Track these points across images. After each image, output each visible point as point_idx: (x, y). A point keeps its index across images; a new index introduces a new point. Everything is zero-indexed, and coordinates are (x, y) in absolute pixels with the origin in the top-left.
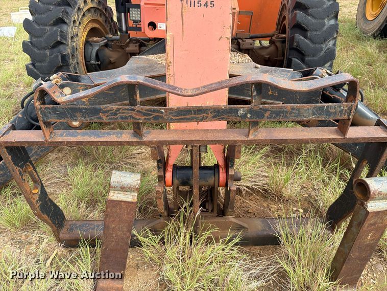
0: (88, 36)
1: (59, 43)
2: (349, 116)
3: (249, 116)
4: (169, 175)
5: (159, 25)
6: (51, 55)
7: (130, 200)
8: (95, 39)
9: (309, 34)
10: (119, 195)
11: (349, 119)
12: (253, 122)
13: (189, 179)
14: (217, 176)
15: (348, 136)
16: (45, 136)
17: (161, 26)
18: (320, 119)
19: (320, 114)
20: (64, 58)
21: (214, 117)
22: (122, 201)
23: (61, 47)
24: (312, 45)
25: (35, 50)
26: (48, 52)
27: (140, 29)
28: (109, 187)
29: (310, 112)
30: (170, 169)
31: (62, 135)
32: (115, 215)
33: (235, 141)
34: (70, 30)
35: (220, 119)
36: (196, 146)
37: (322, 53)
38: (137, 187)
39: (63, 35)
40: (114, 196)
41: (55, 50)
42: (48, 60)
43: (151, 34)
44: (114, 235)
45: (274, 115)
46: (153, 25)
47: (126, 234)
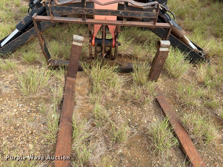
2: (156, 17)
3: (123, 14)
4: (93, 41)
7: (80, 45)
10: (76, 43)
11: (156, 18)
12: (125, 17)
13: (101, 43)
14: (112, 42)
15: (156, 25)
16: (51, 18)
18: (146, 17)
19: (147, 16)
21: (111, 14)
22: (77, 46)
28: (73, 40)
29: (143, 14)
30: (94, 38)
31: (57, 18)
32: (75, 51)
33: (118, 24)
35: (113, 15)
36: (104, 26)
38: (83, 41)
40: (74, 43)
44: (74, 59)
45: (131, 15)
47: (78, 59)
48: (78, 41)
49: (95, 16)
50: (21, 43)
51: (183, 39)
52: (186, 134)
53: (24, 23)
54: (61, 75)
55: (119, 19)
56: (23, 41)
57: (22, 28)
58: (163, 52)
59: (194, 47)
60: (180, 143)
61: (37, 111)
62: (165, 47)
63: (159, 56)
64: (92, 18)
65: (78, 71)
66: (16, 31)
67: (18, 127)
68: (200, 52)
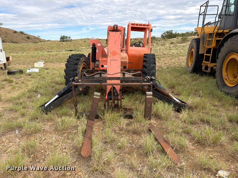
0: (82, 69)
1: (76, 70)
3: (122, 79)
4: (106, 97)
5: (104, 66)
6: (73, 73)
7: (98, 98)
8: (84, 70)
9: (147, 68)
13: (111, 98)
14: (118, 97)
15: (142, 84)
16: (83, 83)
17: (105, 66)
19: (136, 79)
20: (76, 74)
21: (116, 79)
22: (96, 98)
23: (76, 71)
24: (148, 71)
25: (68, 71)
26: (72, 72)
27: (99, 67)
28: (94, 95)
29: (134, 78)
30: (107, 95)
32: (95, 101)
34: (79, 67)
35: (118, 80)
37: (151, 73)
38: (100, 95)
39: (77, 68)
41: (74, 72)
42: (72, 74)
43: (102, 68)
44: (94, 107)
45: (127, 79)
46: (103, 66)
48: (97, 96)
49: (108, 81)
50: (58, 104)
51: (168, 96)
52: (168, 144)
53: (62, 92)
54: (84, 120)
55: (121, 82)
56: (60, 102)
57: (60, 94)
58: (149, 98)
59: (178, 101)
60: (163, 148)
61: (68, 139)
62: (149, 96)
63: (147, 101)
64: (106, 82)
65: (96, 118)
66: (57, 96)
67: (56, 146)
68: (184, 104)
